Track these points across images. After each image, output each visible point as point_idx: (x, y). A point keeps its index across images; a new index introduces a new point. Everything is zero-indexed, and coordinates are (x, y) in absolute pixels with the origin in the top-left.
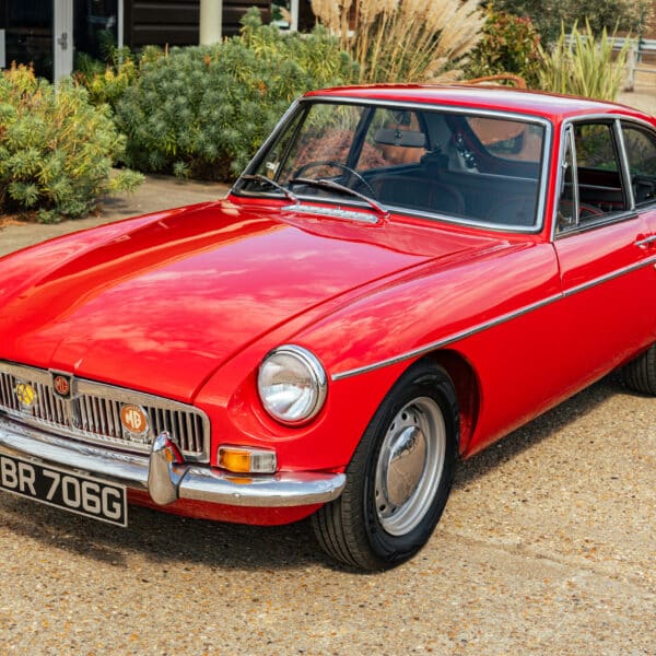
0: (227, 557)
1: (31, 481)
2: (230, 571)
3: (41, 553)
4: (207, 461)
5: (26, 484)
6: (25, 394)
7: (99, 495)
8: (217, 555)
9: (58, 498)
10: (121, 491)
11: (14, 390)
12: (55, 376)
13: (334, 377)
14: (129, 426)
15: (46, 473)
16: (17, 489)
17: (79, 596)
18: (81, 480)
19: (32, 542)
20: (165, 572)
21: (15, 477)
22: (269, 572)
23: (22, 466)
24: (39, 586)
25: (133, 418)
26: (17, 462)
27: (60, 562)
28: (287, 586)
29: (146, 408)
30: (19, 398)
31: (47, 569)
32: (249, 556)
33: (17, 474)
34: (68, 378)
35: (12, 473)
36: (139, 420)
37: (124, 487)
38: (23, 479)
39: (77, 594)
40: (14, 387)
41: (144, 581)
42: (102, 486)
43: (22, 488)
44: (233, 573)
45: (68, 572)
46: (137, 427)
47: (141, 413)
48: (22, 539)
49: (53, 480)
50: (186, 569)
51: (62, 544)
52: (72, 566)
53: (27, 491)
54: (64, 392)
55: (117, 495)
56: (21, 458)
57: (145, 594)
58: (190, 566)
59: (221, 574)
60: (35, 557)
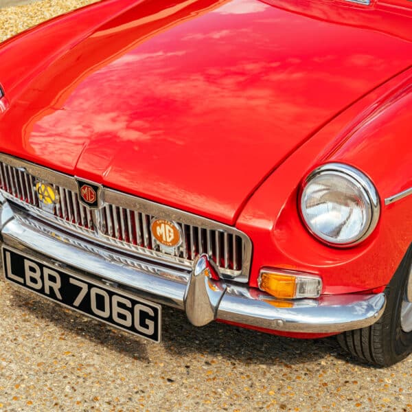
0: (242, 346)
1: (57, 286)
2: (248, 364)
3: (63, 342)
4: (245, 280)
5: (51, 289)
6: (46, 194)
7: (132, 310)
8: (232, 343)
9: (85, 306)
10: (155, 310)
11: (34, 189)
12: (81, 184)
13: (387, 201)
14: (160, 238)
15: (72, 281)
16: (42, 291)
17: (109, 403)
18: (111, 294)
19: (52, 328)
20: (187, 367)
21: (39, 281)
22: (286, 366)
23: (46, 272)
24: (68, 389)
25: (165, 231)
26: (41, 266)
27: (84, 355)
28: (308, 384)
29: (180, 225)
30: (40, 197)
31: (72, 364)
32: (262, 344)
33: (42, 277)
34: (96, 188)
35: (37, 276)
36: (172, 235)
37: (159, 307)
38: (48, 283)
39: (107, 399)
40: (35, 185)
41: (169, 380)
42: (134, 303)
43: (47, 291)
44: (252, 367)
45: (92, 369)
46: (169, 240)
47: (174, 227)
48: (43, 324)
49: (80, 289)
50: (207, 363)
51: (82, 330)
52: (96, 360)
53: (52, 294)
54: (91, 201)
55: (151, 313)
56: (45, 263)
57: (174, 399)
58: (210, 358)
59: (242, 370)
60: (58, 347)
